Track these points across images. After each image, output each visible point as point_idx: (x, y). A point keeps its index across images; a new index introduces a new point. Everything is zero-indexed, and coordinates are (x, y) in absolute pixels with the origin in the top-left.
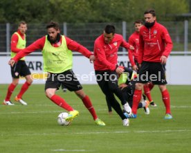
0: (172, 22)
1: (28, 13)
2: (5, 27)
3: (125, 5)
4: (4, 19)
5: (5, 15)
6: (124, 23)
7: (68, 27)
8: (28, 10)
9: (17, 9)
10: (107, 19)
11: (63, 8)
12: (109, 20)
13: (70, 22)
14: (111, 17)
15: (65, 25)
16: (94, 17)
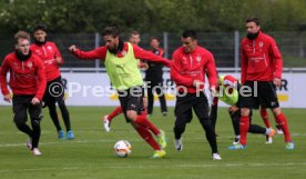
0: (295, 33)
1: (122, 21)
2: (94, 38)
3: (238, 12)
4: (93, 28)
5: (93, 23)
6: (237, 34)
7: (169, 38)
8: (122, 17)
9: (108, 16)
10: (216, 28)
11: (162, 15)
12: (218, 29)
13: (171, 31)
14: (220, 25)
15: (165, 35)
16: (200, 26)
